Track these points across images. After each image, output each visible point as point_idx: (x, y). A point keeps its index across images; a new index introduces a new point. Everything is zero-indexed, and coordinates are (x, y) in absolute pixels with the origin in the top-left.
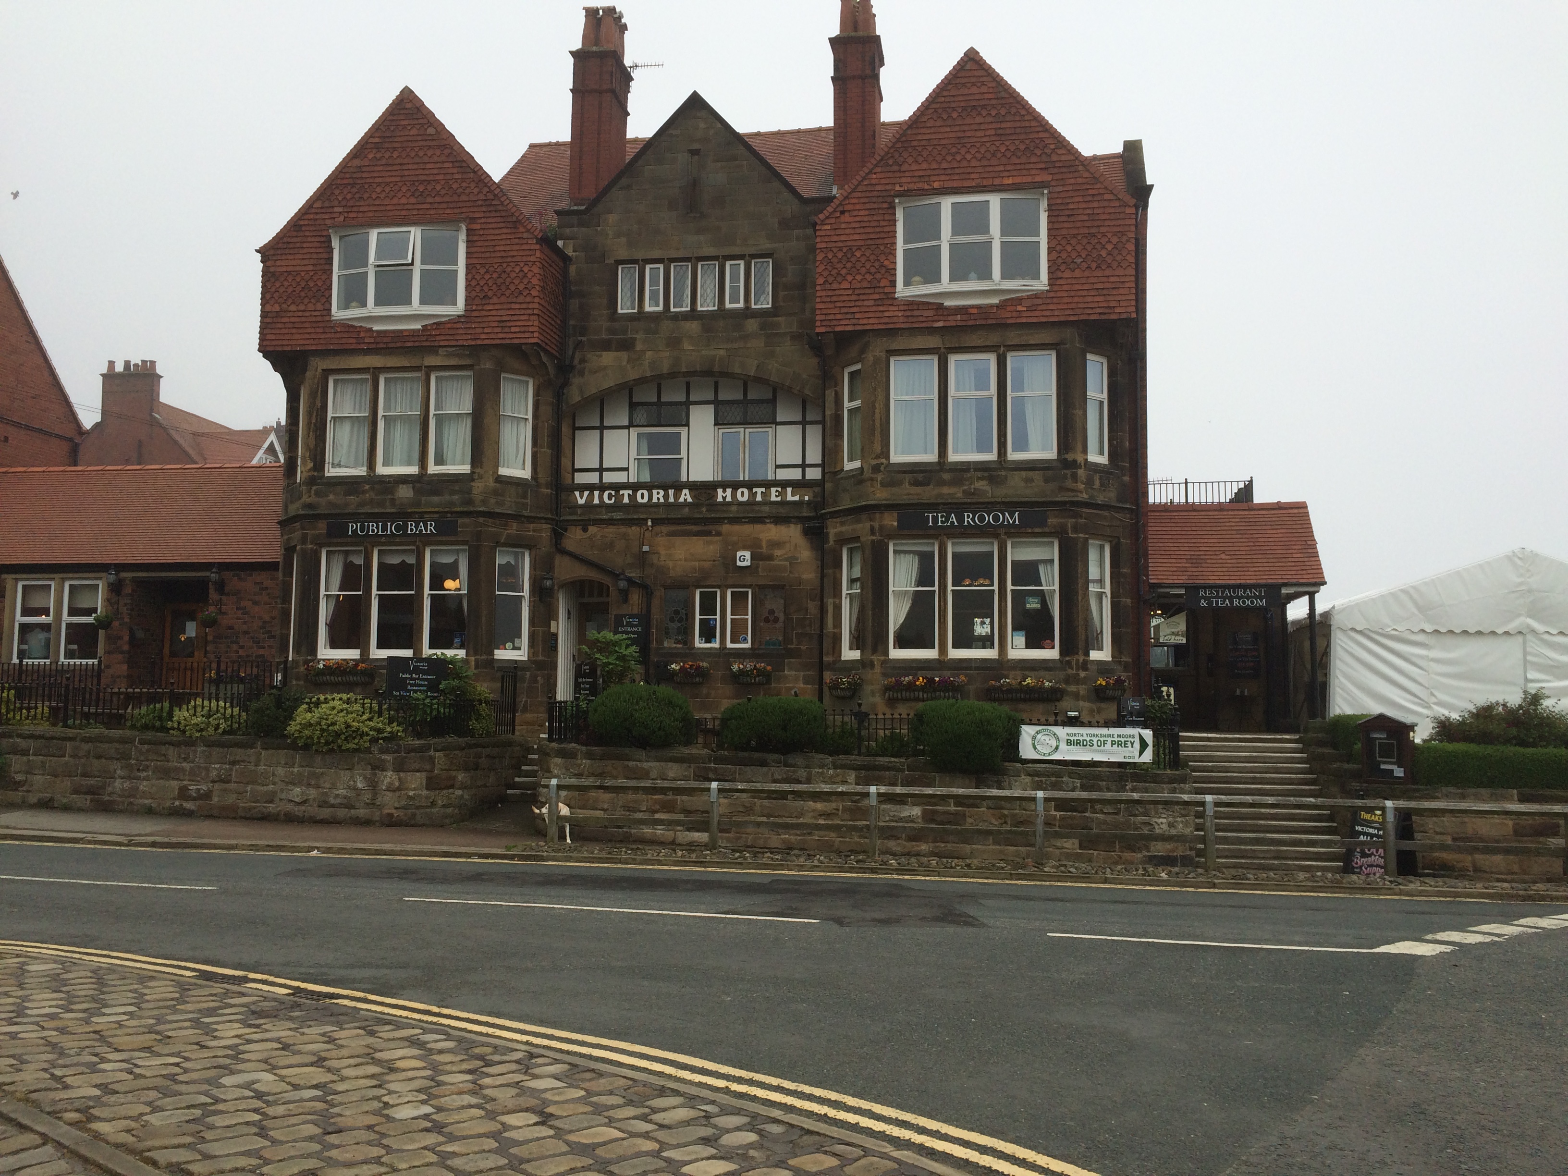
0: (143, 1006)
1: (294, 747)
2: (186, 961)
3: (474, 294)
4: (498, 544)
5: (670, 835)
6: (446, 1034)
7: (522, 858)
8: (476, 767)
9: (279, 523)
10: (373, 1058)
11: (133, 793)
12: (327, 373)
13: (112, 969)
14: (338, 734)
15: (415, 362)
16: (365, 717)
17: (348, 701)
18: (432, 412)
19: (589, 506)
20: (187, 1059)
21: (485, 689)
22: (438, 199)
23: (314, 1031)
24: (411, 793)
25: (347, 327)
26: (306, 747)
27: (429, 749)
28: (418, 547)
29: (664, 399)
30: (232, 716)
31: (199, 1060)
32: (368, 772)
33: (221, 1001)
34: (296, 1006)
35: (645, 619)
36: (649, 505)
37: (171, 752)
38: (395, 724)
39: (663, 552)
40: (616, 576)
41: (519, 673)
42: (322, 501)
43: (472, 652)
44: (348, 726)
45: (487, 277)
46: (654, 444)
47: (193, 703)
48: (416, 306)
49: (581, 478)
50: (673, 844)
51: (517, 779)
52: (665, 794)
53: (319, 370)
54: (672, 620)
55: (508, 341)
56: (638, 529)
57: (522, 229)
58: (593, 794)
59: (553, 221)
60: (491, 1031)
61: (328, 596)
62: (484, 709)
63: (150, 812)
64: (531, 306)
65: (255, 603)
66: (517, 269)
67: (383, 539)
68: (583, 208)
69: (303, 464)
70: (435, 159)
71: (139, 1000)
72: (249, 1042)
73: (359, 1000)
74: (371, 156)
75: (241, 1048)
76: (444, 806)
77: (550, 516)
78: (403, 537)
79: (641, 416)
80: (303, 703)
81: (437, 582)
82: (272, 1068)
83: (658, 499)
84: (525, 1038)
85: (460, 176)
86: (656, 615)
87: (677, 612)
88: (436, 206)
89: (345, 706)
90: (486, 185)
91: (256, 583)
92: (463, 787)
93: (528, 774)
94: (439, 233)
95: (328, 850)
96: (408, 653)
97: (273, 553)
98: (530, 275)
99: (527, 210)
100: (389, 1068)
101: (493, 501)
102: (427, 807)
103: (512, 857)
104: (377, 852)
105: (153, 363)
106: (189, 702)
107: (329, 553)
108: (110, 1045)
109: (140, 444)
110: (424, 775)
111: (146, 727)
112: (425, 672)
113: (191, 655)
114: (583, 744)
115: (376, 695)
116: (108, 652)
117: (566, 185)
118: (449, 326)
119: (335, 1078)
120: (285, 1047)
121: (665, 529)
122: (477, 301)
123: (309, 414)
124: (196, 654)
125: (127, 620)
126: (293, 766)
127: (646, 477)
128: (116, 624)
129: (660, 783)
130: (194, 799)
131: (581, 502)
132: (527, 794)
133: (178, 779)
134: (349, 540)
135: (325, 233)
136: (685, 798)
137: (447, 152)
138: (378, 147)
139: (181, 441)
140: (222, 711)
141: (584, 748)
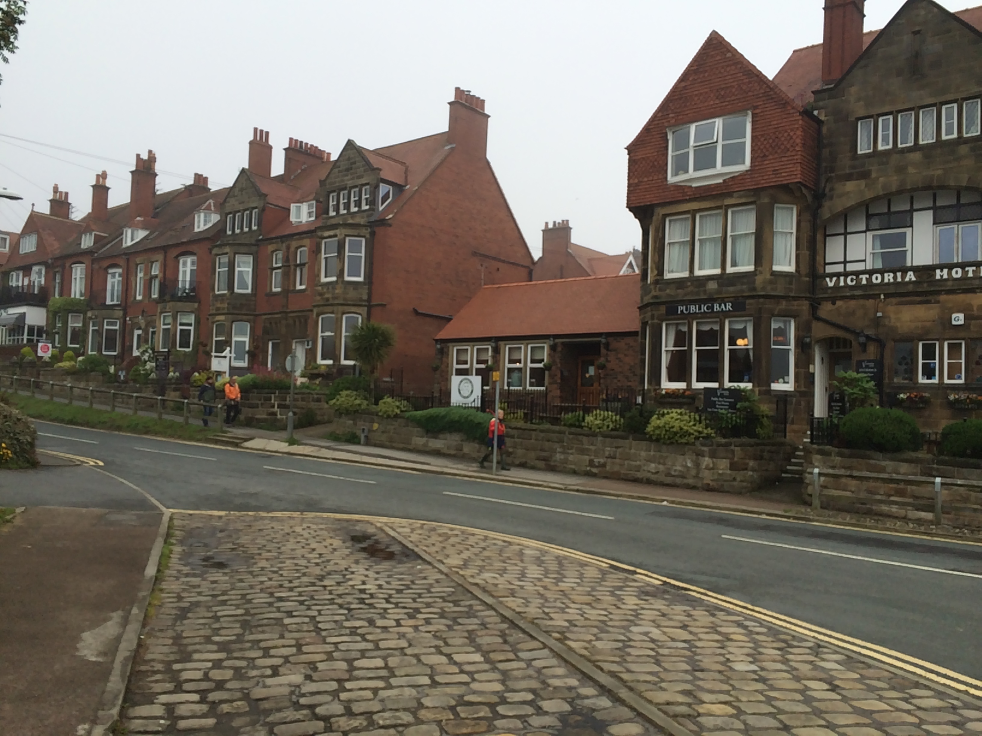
0: (584, 580)
1: (650, 439)
2: (602, 557)
3: (757, 155)
4: (773, 315)
5: (902, 512)
6: (760, 623)
7: (795, 518)
8: (761, 458)
9: (639, 308)
10: (716, 630)
11: (566, 461)
12: (665, 216)
13: (565, 558)
14: (676, 433)
15: (719, 203)
16: (691, 423)
17: (681, 414)
18: (729, 233)
19: (837, 287)
20: (611, 613)
21: (765, 408)
22: (733, 98)
23: (679, 608)
24: (720, 472)
25: (677, 187)
26: (657, 440)
27: (731, 445)
28: (721, 320)
29: (893, 209)
30: (616, 420)
31: (617, 615)
32: (694, 457)
33: (624, 583)
34: (665, 592)
35: (880, 363)
36: (882, 284)
37: (585, 439)
38: (709, 429)
39: (892, 316)
40: (858, 334)
41: (789, 399)
42: (661, 293)
43: (756, 385)
44: (681, 429)
45: (765, 142)
46: (884, 242)
47: (595, 412)
48: (719, 168)
49: (829, 269)
50: (905, 519)
51: (788, 467)
52: (898, 484)
53: (661, 215)
54: (900, 364)
55: (780, 183)
56: (873, 301)
57: (789, 108)
58: (844, 480)
59: (811, 98)
60: (788, 626)
61: (667, 351)
62: (765, 421)
63: (574, 473)
64: (795, 157)
65: (626, 355)
66: (786, 134)
67: (700, 315)
68: (832, 86)
69: (652, 271)
70: (732, 72)
71: (581, 576)
72: (643, 609)
73: (702, 594)
74: (691, 79)
75: (639, 611)
76: (741, 481)
77: (808, 295)
78: (712, 313)
79: (875, 223)
80: (654, 414)
81: (732, 342)
82: (658, 626)
83: (889, 280)
84: (813, 634)
85: (747, 80)
86: (888, 361)
87: (904, 358)
88: (732, 102)
89: (679, 417)
90: (765, 83)
91: (626, 344)
92: (753, 470)
93: (795, 464)
94: (733, 119)
95: (673, 502)
96: (715, 385)
97: (635, 326)
98: (794, 137)
99: (791, 95)
100: (727, 638)
101: (769, 288)
102: (731, 481)
103: (788, 517)
104: (701, 506)
105: (567, 221)
106: (592, 412)
107: (667, 325)
108: (570, 599)
109: (562, 268)
110: (728, 461)
111: (571, 425)
112: (727, 397)
113: (592, 385)
114: (836, 447)
115: (697, 410)
116: (550, 383)
117: (820, 73)
118: (741, 178)
119: (695, 638)
120: (664, 615)
121: (894, 300)
122: (759, 159)
123: (655, 242)
124: (595, 384)
125: (559, 365)
126: (650, 451)
127: (879, 265)
128: (554, 368)
129: (895, 476)
130: (597, 467)
131: (831, 284)
132: (795, 478)
133: (588, 455)
134: (679, 316)
135: (664, 131)
136: (914, 488)
137: (739, 66)
138: (696, 72)
139: (583, 265)
140: (610, 417)
141: (837, 449)
